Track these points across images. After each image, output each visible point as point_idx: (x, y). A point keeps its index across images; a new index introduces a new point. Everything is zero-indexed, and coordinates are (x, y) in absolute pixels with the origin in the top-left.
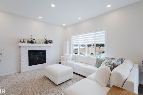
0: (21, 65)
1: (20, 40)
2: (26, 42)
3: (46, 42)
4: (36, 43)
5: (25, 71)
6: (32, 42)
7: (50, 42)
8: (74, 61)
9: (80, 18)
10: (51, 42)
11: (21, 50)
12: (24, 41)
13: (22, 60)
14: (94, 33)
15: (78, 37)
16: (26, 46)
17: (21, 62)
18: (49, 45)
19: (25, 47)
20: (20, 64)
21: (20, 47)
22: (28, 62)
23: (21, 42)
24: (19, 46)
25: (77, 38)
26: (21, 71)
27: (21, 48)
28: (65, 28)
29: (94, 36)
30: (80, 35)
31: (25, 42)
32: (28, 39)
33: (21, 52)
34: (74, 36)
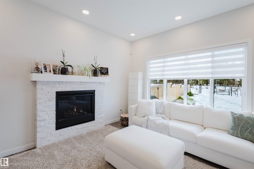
0: (38, 130)
1: (37, 64)
2: (50, 71)
3: (95, 73)
4: (72, 73)
5: (48, 143)
6: (64, 71)
7: (102, 73)
8: (163, 118)
9: (178, 18)
10: (104, 72)
11: (39, 91)
12: (45, 68)
13: (40, 116)
14: (209, 54)
15: (164, 62)
16: (50, 82)
17: (36, 120)
18: (101, 78)
19: (48, 82)
20: (35, 127)
21: (36, 81)
22: (55, 120)
23: (38, 70)
24: (34, 79)
25: (162, 64)
26: (38, 144)
27: (38, 87)
28: (132, 42)
29: (210, 59)
30: (169, 59)
31: (48, 70)
32: (55, 64)
33: (38, 96)
34: (152, 62)
